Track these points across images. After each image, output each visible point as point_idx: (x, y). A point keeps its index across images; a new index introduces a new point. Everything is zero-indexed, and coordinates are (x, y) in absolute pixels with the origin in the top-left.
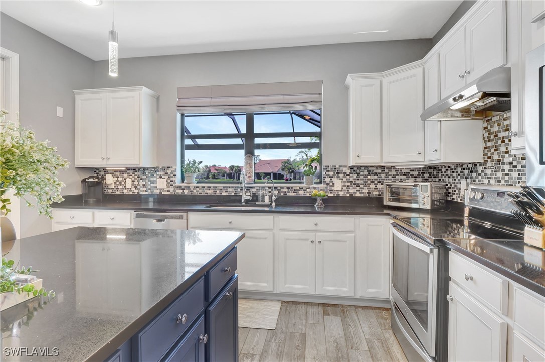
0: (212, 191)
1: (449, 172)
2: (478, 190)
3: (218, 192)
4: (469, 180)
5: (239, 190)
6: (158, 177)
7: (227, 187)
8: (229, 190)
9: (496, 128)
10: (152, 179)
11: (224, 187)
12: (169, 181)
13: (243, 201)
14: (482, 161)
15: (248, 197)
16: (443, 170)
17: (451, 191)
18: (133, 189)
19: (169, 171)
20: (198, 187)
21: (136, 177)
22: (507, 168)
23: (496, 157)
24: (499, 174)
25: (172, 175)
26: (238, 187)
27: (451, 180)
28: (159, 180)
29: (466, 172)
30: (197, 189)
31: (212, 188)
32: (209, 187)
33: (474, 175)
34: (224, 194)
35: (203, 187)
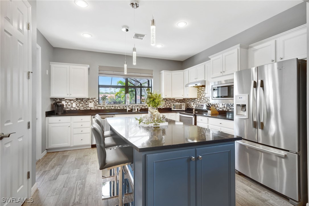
0: (114, 108)
1: (188, 100)
2: (197, 105)
3: (116, 108)
4: (194, 102)
5: (125, 107)
6: (89, 102)
7: (120, 106)
8: (121, 107)
9: (200, 90)
10: (86, 103)
11: (119, 106)
12: (95, 104)
13: (127, 111)
14: (197, 98)
15: (129, 109)
16: (186, 100)
17: (188, 105)
18: (77, 108)
19: (95, 100)
20: (107, 106)
21: (78, 102)
22: (203, 99)
23: (200, 97)
24: (201, 101)
25: (96, 102)
26: (124, 106)
27: (188, 102)
28: (90, 104)
29: (193, 100)
30: (108, 107)
31: (114, 106)
32: (113, 106)
33: (195, 101)
34: (119, 108)
35: (110, 106)
